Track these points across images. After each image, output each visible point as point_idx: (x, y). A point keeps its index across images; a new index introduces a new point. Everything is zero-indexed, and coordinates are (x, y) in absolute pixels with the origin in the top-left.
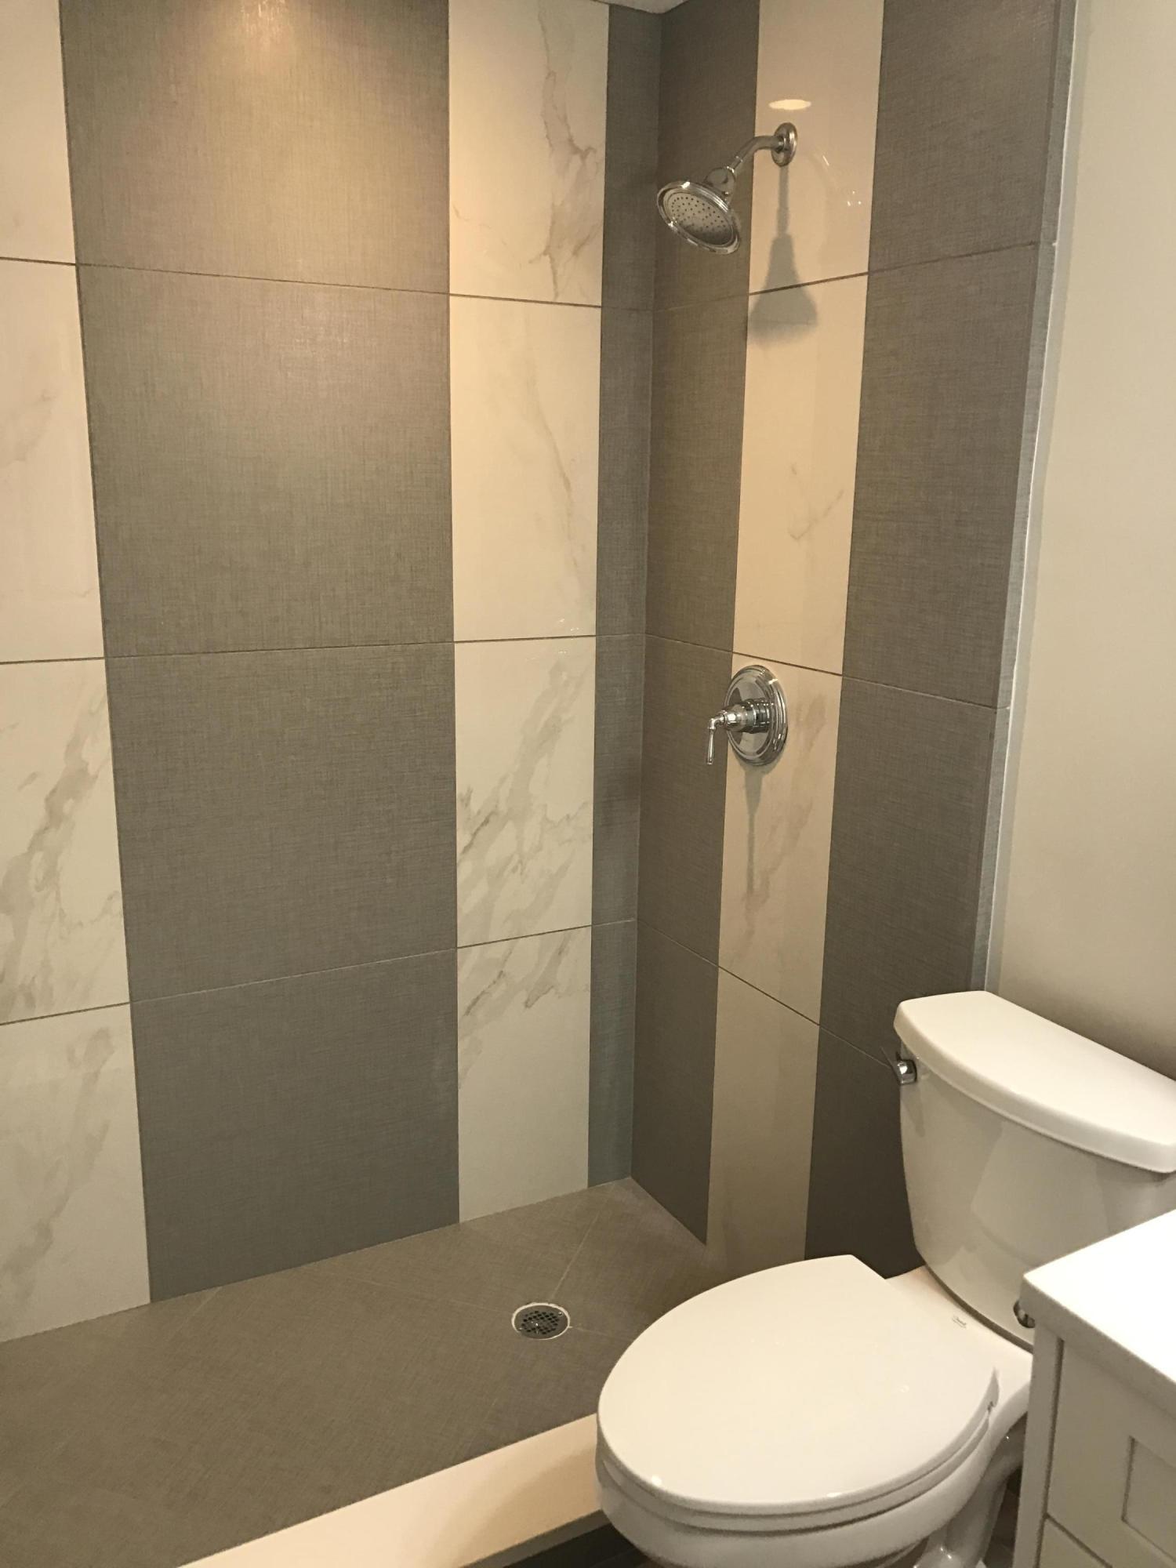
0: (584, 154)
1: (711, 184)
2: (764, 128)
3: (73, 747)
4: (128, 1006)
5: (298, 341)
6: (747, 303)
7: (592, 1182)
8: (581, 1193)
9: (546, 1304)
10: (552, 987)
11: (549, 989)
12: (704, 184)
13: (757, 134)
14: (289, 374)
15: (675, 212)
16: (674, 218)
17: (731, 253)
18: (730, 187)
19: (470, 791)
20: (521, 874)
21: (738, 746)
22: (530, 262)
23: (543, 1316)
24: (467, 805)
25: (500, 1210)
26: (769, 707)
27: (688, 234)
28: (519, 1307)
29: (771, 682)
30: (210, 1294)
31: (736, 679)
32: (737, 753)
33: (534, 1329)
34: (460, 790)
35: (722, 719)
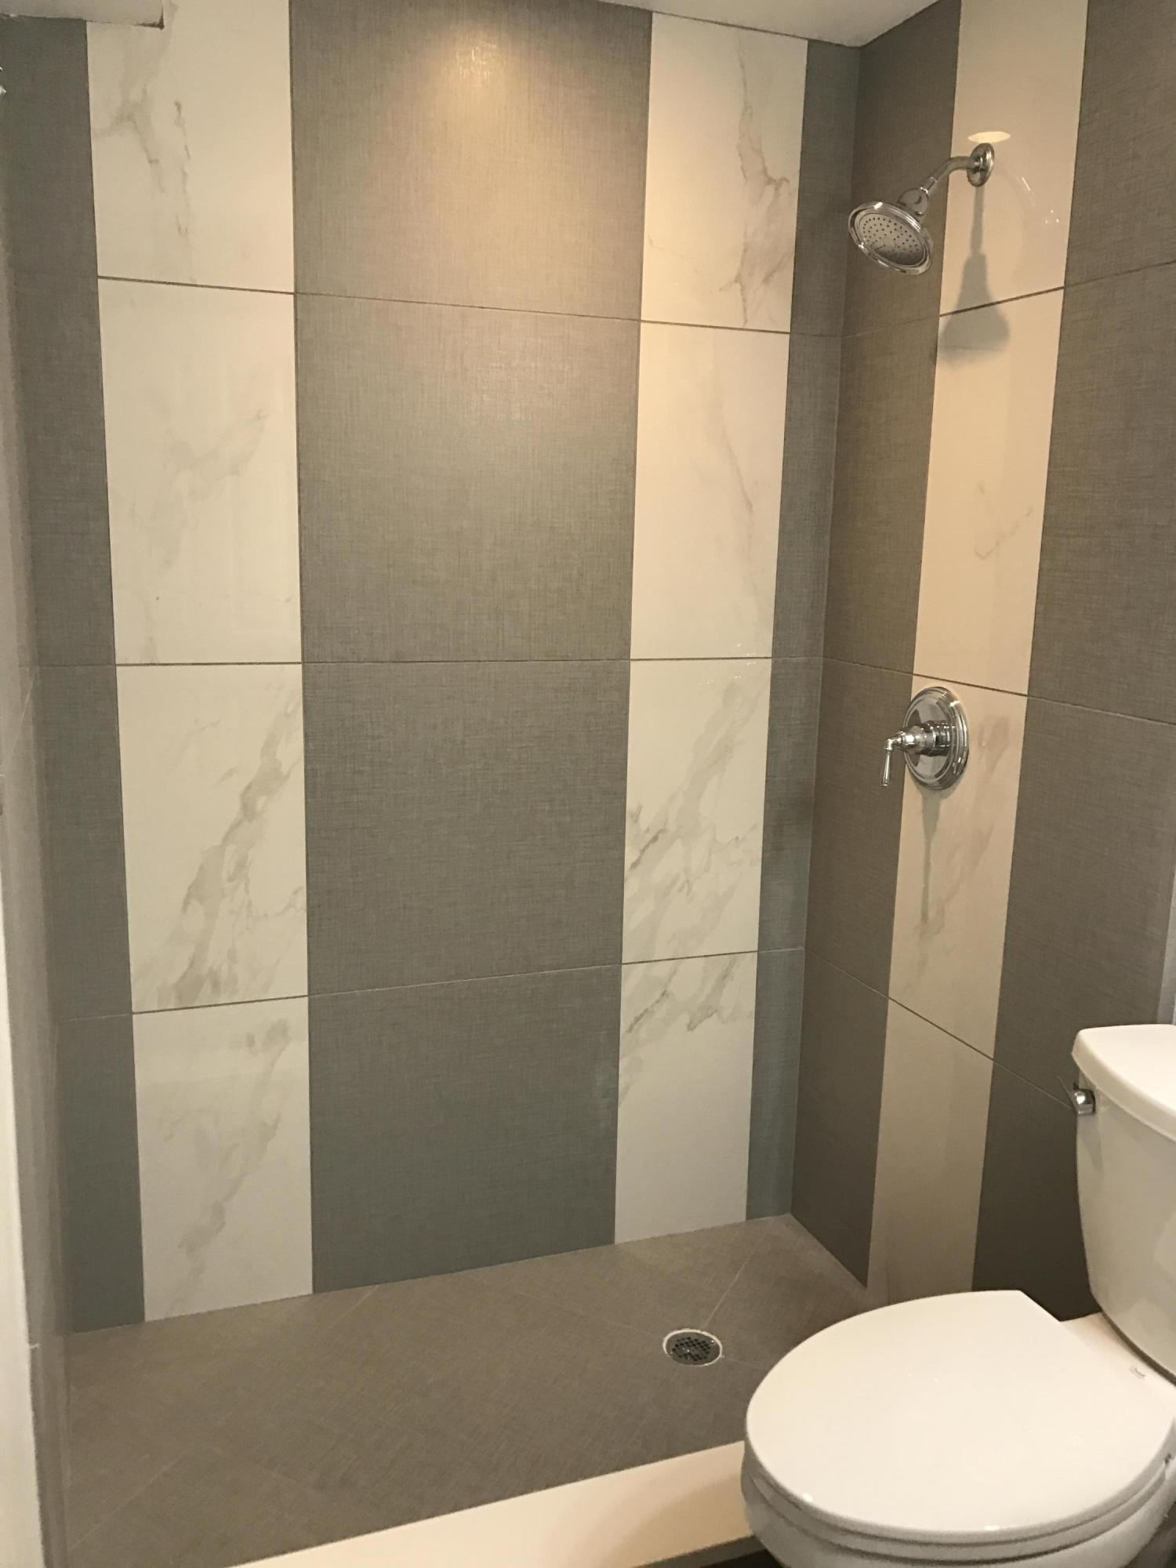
0: (777, 184)
1: (905, 205)
2: (961, 147)
3: (269, 746)
4: (306, 999)
5: (494, 364)
6: (938, 324)
7: (750, 1215)
8: (736, 1226)
9: (698, 1331)
10: (716, 1011)
11: (712, 1014)
12: (898, 205)
13: (952, 156)
14: (484, 396)
15: (867, 234)
16: (864, 239)
17: (923, 273)
18: (922, 208)
19: (640, 808)
20: (688, 894)
21: (915, 768)
22: (721, 289)
23: (695, 1343)
24: (636, 821)
25: (657, 1235)
26: (950, 730)
27: (880, 257)
28: (673, 1330)
29: (952, 704)
30: (369, 1292)
31: (917, 701)
32: (913, 774)
33: (685, 1355)
34: (631, 804)
35: (899, 740)
